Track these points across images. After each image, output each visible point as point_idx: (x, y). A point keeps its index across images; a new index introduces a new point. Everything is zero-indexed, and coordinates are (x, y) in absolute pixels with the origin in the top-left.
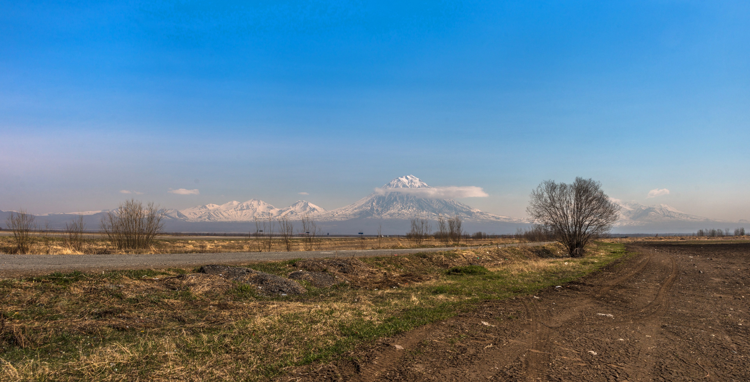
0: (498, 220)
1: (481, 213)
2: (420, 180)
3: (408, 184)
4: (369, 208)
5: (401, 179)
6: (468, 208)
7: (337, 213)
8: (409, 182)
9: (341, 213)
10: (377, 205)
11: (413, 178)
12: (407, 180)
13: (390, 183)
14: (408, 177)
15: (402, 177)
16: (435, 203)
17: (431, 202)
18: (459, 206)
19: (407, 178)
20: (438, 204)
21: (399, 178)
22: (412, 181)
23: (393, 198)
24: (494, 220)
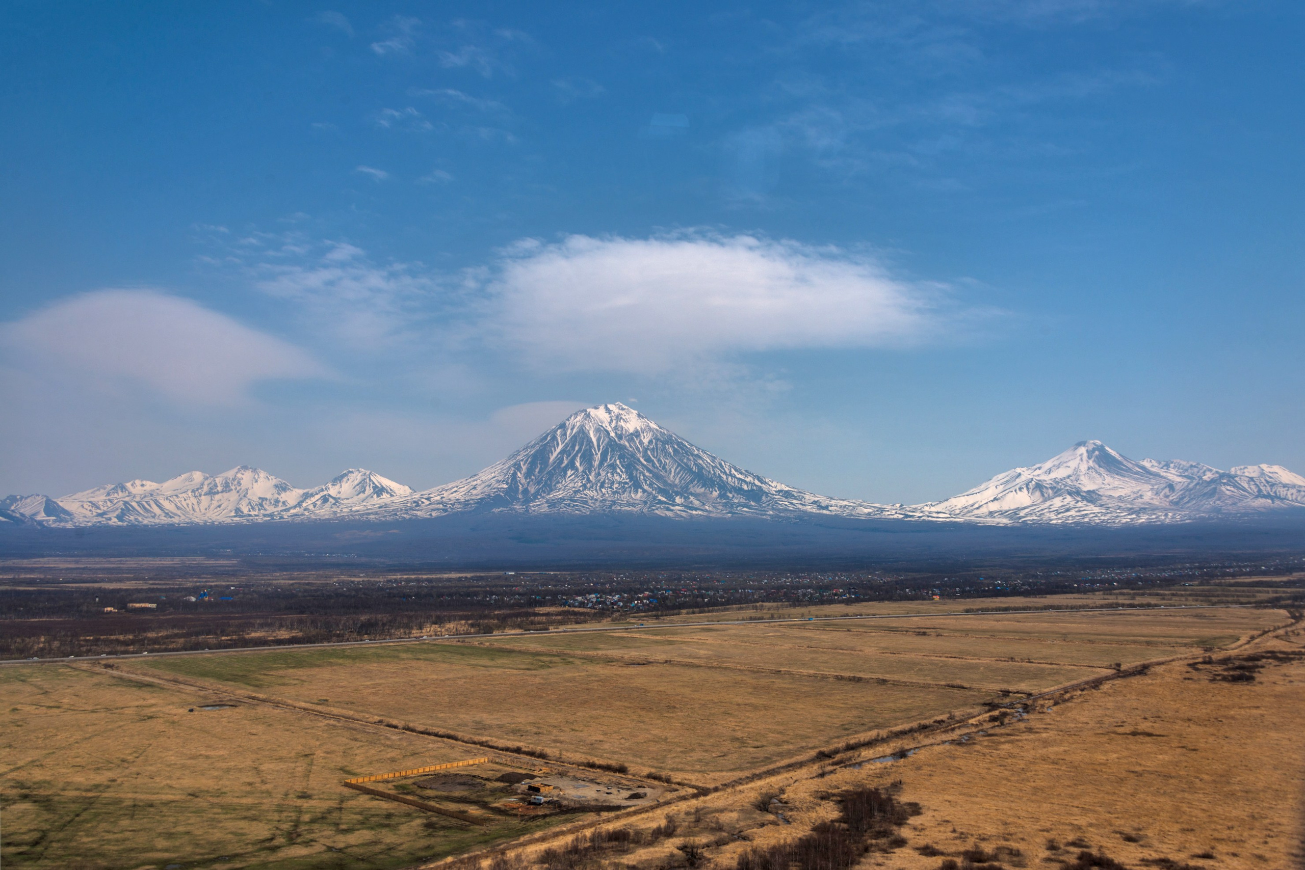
0: (825, 512)
1: (787, 495)
2: (639, 415)
3: (610, 423)
4: (505, 486)
5: (593, 412)
6: (757, 482)
7: (428, 499)
8: (612, 420)
9: (438, 498)
10: (526, 478)
11: (623, 409)
12: (607, 415)
13: (564, 424)
14: (610, 407)
15: (596, 408)
16: (673, 470)
17: (664, 468)
18: (735, 477)
19: (608, 411)
20: (679, 473)
21: (588, 410)
22: (619, 418)
23: (566, 462)
24: (814, 511)
